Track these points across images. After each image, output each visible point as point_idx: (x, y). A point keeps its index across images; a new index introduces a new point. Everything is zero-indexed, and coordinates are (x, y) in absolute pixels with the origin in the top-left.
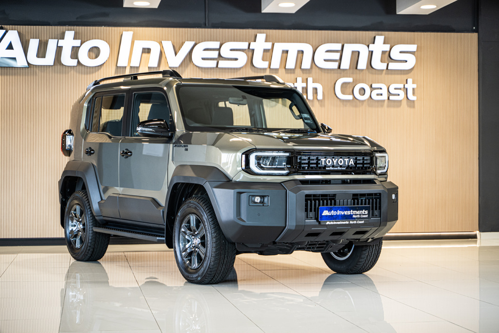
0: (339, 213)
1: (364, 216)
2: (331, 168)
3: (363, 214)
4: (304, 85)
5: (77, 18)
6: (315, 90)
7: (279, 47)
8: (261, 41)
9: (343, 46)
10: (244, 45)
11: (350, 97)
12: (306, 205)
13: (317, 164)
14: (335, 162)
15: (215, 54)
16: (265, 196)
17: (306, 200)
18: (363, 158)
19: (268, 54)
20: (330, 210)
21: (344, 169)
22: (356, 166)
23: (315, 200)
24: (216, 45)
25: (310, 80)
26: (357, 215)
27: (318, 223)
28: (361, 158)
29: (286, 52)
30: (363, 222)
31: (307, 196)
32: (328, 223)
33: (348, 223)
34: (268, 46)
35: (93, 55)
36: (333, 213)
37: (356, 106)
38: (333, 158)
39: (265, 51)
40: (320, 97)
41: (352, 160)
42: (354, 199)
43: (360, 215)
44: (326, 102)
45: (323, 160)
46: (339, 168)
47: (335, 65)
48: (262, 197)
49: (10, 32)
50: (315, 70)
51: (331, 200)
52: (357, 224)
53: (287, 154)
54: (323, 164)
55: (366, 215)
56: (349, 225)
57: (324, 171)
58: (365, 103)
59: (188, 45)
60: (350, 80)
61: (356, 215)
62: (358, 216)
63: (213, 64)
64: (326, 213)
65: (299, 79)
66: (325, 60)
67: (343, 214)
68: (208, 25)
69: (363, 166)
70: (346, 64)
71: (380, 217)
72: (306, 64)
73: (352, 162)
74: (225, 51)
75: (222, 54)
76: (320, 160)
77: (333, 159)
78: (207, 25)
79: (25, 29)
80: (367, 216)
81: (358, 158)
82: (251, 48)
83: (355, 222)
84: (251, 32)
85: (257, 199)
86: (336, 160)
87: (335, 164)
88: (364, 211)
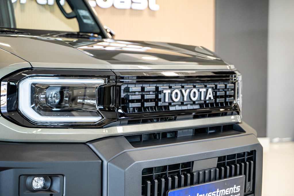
2: (178, 108)
12: (144, 191)
13: (157, 100)
14: (186, 94)
16: (56, 175)
17: (144, 182)
18: (226, 86)
21: (197, 107)
22: (216, 100)
26: (225, 195)
31: (144, 171)
38: (183, 87)
41: (210, 90)
42: (219, 167)
43: (229, 195)
45: (167, 92)
48: (49, 177)
51: (185, 174)
53: (100, 82)
54: (167, 100)
55: (238, 194)
69: (225, 100)
71: (254, 193)
73: (210, 95)
76: (161, 92)
77: (183, 90)
85: (38, 183)
86: (188, 91)
87: (185, 99)
88: (235, 187)
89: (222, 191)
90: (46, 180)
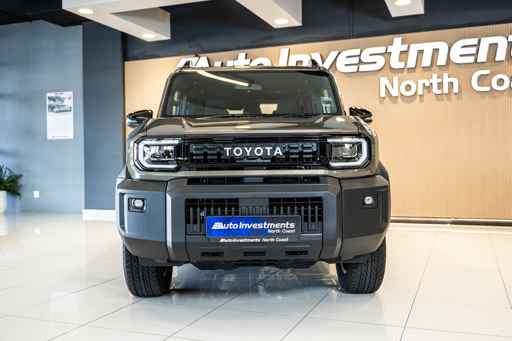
0: (242, 225)
1: (289, 231)
2: (244, 161)
3: (286, 229)
4: (440, 80)
5: (250, 43)
6: (451, 84)
7: (414, 48)
8: (397, 44)
9: (479, 41)
10: (382, 50)
11: (488, 89)
12: (187, 214)
13: (219, 154)
14: (248, 152)
15: (356, 60)
17: (187, 207)
18: (302, 146)
19: (404, 54)
20: (226, 222)
21: (269, 161)
22: (287, 157)
24: (357, 52)
25: (445, 75)
26: (275, 229)
27: (207, 240)
28: (298, 145)
29: (421, 52)
30: (286, 240)
31: (189, 200)
32: (222, 240)
33: (259, 240)
34: (405, 47)
36: (231, 225)
37: (495, 97)
39: (402, 52)
40: (456, 90)
41: (278, 148)
42: (271, 206)
43: (281, 229)
44: (464, 95)
45: (227, 149)
46: (257, 161)
47: (471, 60)
49: (201, 58)
50: (451, 66)
51: (230, 207)
52: (275, 242)
54: (228, 155)
55: (293, 229)
56: (261, 243)
57: (233, 163)
58: (505, 93)
59: (333, 55)
60: (487, 72)
61: (272, 229)
62: (278, 231)
63: (354, 69)
64: (218, 226)
65: (435, 76)
66: (461, 56)
67: (249, 227)
68: (353, 35)
69: (301, 156)
70: (483, 57)
71: (323, 233)
72: (442, 61)
73: (279, 152)
74: (365, 57)
75: (363, 60)
77: (246, 148)
78: (351, 36)
80: (294, 231)
81: (305, 146)
82: (388, 51)
83: (272, 240)
84: (389, 37)
85: (137, 204)
86: (251, 148)
87: (249, 155)
88: (288, 223)
89: (271, 224)
90: (142, 202)
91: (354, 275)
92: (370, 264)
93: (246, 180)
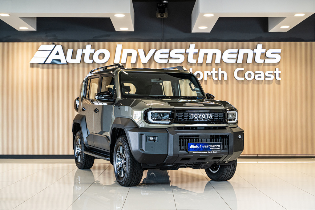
0: (201, 146)
1: (218, 149)
2: (198, 120)
3: (217, 148)
4: (217, 72)
5: (93, 38)
6: (223, 75)
7: (202, 52)
8: (192, 49)
9: (238, 51)
10: (183, 51)
11: (243, 79)
12: (180, 142)
13: (188, 117)
14: (200, 116)
15: (167, 56)
16: (156, 136)
17: (180, 139)
18: (219, 114)
19: (196, 55)
20: (195, 145)
21: (207, 120)
22: (214, 119)
23: (185, 139)
24: (167, 51)
25: (220, 69)
26: (213, 148)
27: (187, 153)
28: (217, 114)
29: (206, 54)
30: (216, 152)
31: (180, 136)
32: (193, 153)
33: (207, 152)
34: (196, 51)
35: (101, 57)
36: (197, 146)
38: (199, 114)
39: (195, 53)
40: (225, 78)
41: (211, 115)
42: (211, 139)
43: (215, 148)
44: (229, 81)
45: (192, 115)
46: (203, 120)
47: (234, 61)
48: (154, 137)
50: (222, 64)
51: (196, 139)
52: (213, 153)
53: (170, 112)
54: (192, 117)
55: (219, 148)
56: (208, 154)
57: (193, 121)
58: (252, 82)
59: (152, 51)
60: (243, 69)
61: (212, 148)
62: (214, 149)
63: (166, 61)
64: (192, 147)
65: (214, 69)
66: (228, 58)
67: (203, 147)
68: (164, 40)
69: (219, 118)
70: (240, 60)
71: (228, 149)
72: (218, 60)
73: (211, 116)
74: (172, 54)
75: (171, 56)
76: (190, 115)
77: (199, 115)
78: (163, 40)
79: (65, 44)
80: (219, 149)
81: (215, 114)
82: (187, 52)
83: (211, 152)
84: (187, 43)
85: (151, 138)
86: (201, 115)
87: (200, 117)
88: (217, 145)
89: (211, 146)
90: (154, 138)
91: (224, 171)
92: (232, 166)
93: (198, 128)
